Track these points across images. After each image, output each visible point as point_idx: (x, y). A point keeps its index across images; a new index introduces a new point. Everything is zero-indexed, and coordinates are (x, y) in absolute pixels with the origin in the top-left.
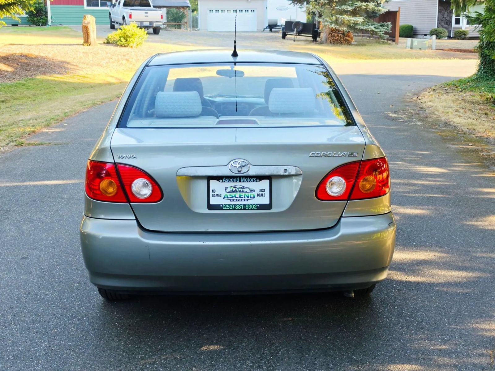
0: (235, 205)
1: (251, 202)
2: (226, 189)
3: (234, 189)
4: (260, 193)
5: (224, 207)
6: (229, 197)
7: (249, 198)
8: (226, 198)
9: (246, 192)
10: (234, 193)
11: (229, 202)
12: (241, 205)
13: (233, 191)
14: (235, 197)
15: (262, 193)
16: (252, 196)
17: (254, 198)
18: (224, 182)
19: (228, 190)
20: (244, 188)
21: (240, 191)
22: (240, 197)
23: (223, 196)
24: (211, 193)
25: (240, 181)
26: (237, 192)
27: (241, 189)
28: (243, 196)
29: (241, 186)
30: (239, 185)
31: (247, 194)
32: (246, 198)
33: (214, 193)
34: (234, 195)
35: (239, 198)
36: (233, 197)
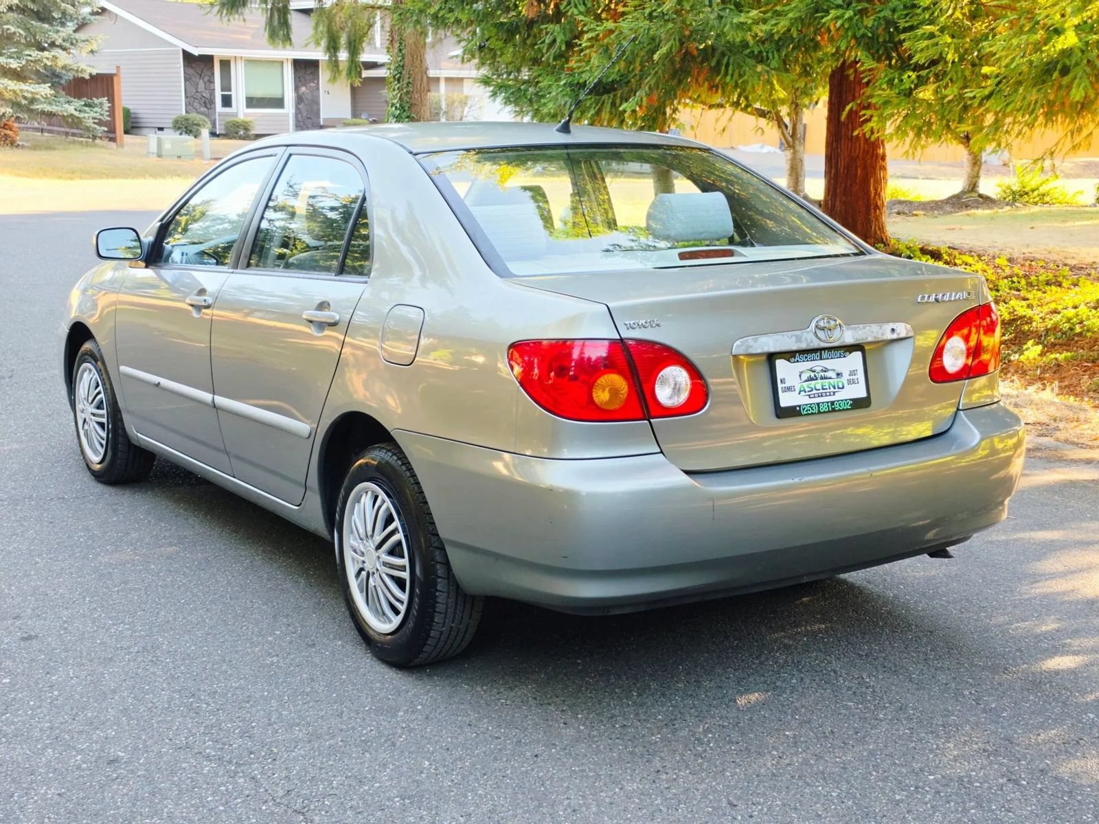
0: (818, 404)
1: (841, 395)
2: (800, 376)
3: (812, 374)
4: (851, 377)
5: (804, 409)
6: (807, 389)
7: (837, 390)
8: (803, 393)
9: (830, 378)
10: (813, 382)
11: (807, 400)
12: (828, 403)
13: (810, 379)
14: (816, 390)
15: (854, 377)
16: (841, 386)
17: (843, 388)
18: (798, 361)
19: (805, 377)
20: (826, 370)
21: (822, 378)
22: (823, 389)
23: (797, 391)
24: (780, 386)
25: (821, 359)
26: (817, 379)
27: (822, 374)
28: (827, 387)
29: (821, 368)
30: (818, 365)
31: (831, 381)
32: (832, 390)
33: (783, 385)
34: (813, 386)
35: (821, 391)
36: (812, 390)
